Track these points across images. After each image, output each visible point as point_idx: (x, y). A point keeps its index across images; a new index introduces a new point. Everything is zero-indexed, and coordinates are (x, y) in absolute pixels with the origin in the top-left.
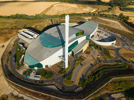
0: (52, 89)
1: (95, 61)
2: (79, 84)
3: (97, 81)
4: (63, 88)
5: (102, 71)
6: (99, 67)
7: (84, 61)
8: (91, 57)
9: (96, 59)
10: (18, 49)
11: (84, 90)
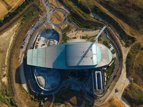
0: (109, 36)
1: (79, 32)
2: (98, 29)
3: (91, 24)
4: (105, 33)
5: (83, 25)
6: (82, 27)
7: (83, 36)
8: (77, 35)
9: (76, 32)
10: (109, 77)
11: (99, 26)
